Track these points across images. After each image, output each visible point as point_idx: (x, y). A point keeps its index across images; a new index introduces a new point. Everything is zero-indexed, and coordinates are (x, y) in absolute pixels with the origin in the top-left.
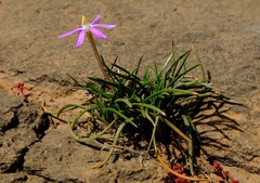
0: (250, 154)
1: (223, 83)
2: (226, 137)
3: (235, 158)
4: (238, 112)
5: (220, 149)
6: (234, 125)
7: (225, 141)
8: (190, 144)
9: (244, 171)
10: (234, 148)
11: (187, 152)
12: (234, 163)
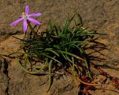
0: (116, 62)
1: (89, 21)
2: (102, 54)
3: (109, 65)
4: (103, 38)
5: (100, 61)
6: (104, 47)
7: (102, 57)
8: (86, 63)
9: (114, 70)
10: (108, 60)
11: (85, 68)
12: (109, 67)
